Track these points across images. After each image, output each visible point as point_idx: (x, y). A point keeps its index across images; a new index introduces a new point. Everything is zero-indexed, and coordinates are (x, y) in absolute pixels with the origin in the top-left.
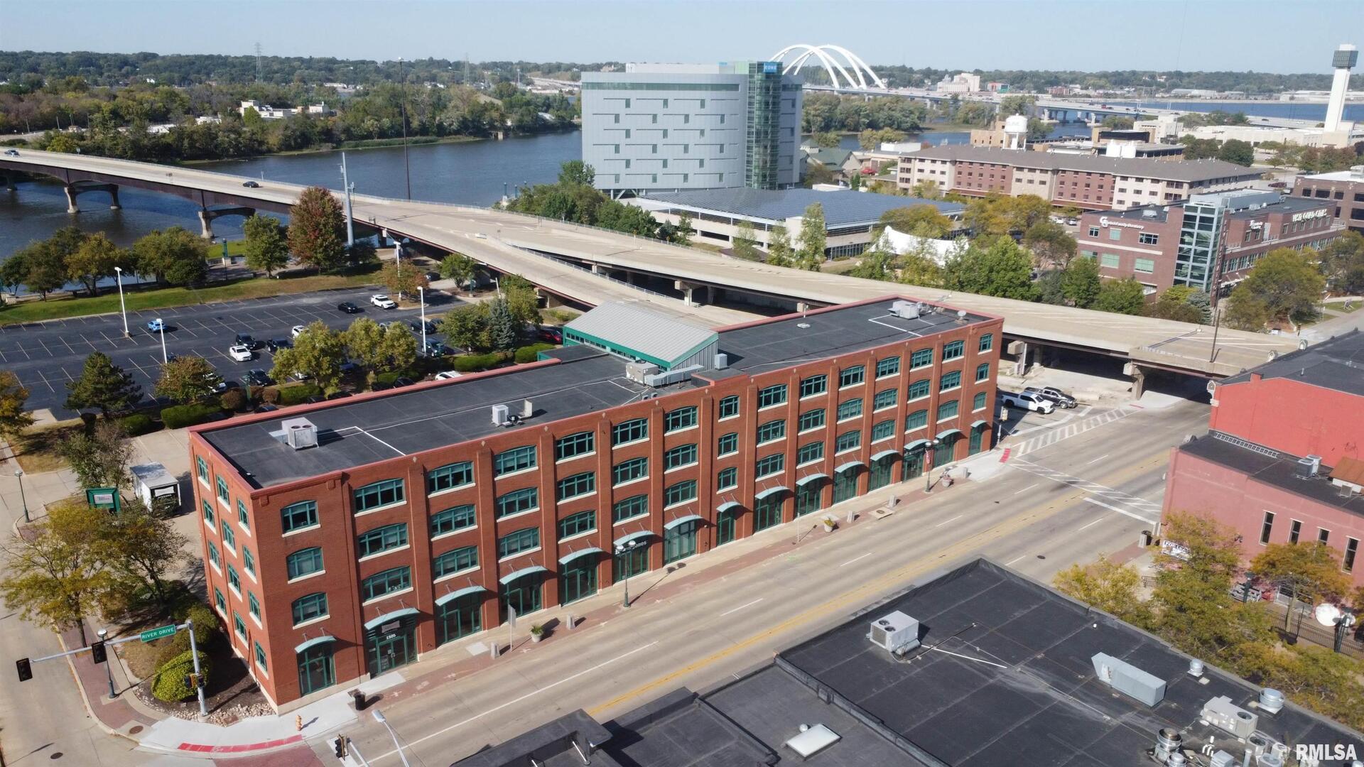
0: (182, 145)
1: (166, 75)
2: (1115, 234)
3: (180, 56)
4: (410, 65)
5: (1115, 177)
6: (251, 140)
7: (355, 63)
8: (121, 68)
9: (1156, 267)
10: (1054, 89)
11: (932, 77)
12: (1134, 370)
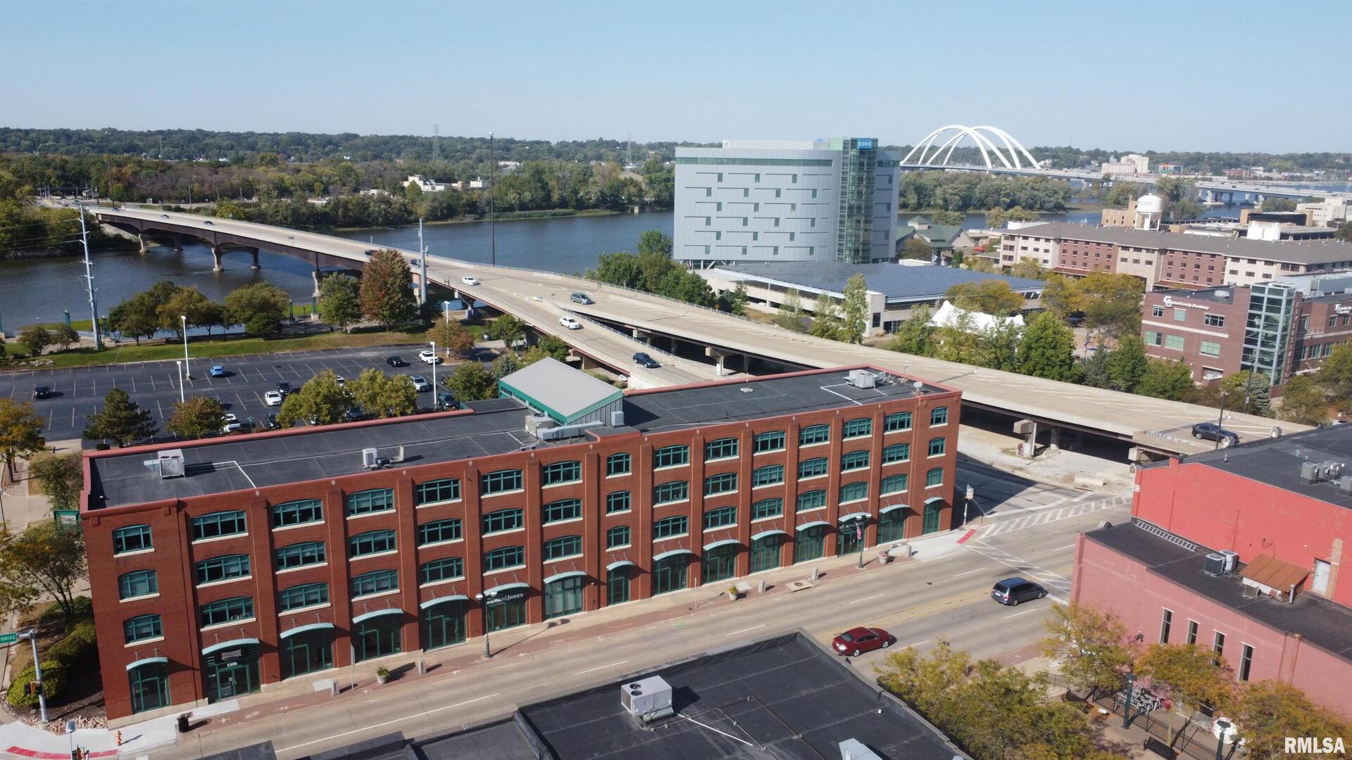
0: (337, 213)
1: (361, 153)
2: (1180, 315)
3: (377, 136)
4: (582, 145)
5: (1226, 258)
6: (400, 210)
7: (532, 144)
8: (324, 147)
9: (1223, 349)
10: (1233, 172)
11: (1100, 158)
12: (1140, 455)
